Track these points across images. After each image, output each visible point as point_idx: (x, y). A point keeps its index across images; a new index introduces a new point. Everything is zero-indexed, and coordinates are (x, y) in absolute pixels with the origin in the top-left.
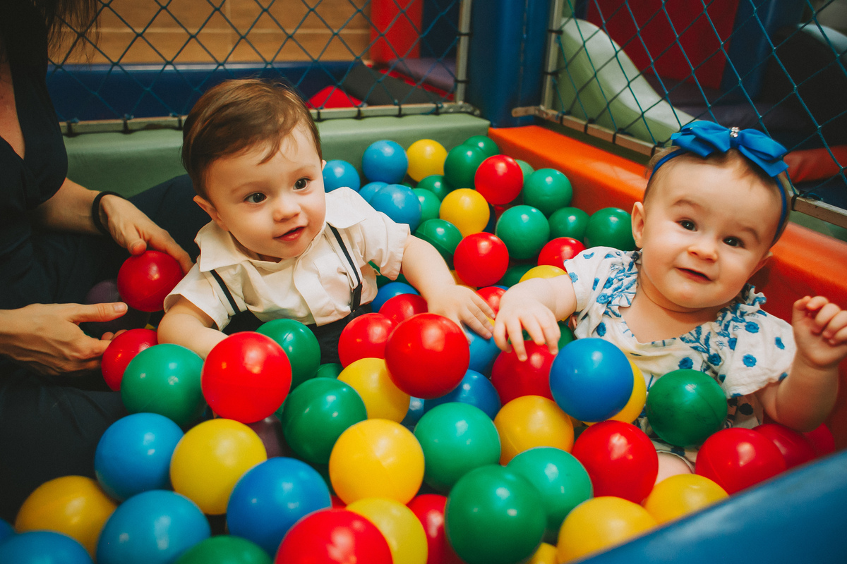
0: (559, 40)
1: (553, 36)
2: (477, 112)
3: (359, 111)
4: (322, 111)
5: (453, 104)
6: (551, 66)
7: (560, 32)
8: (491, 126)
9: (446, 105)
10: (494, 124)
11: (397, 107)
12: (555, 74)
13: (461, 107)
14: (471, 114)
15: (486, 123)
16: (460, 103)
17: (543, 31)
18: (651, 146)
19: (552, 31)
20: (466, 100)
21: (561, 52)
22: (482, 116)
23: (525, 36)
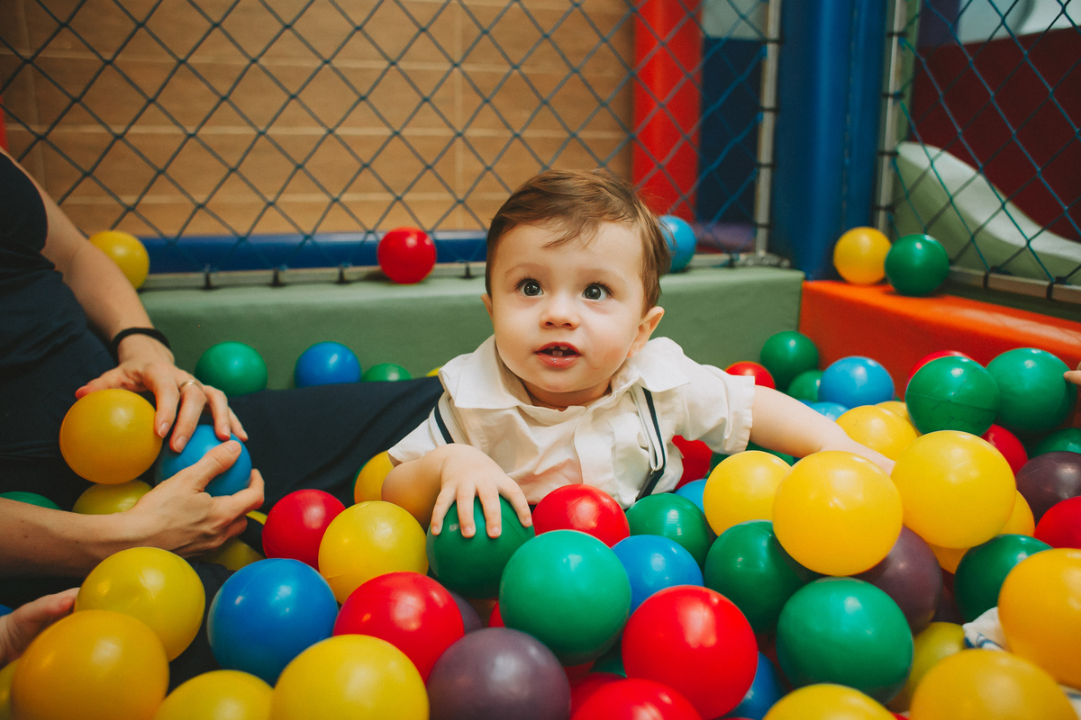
0: (894, 165)
1: (886, 160)
2: (786, 263)
5: (751, 255)
6: (885, 198)
7: (894, 154)
8: (806, 279)
9: (743, 257)
10: (810, 276)
12: (890, 209)
13: (763, 258)
14: (778, 266)
15: (798, 275)
16: (761, 253)
17: (872, 155)
18: (1046, 283)
19: (883, 153)
20: (770, 249)
21: (897, 180)
22: (793, 267)
23: (847, 161)
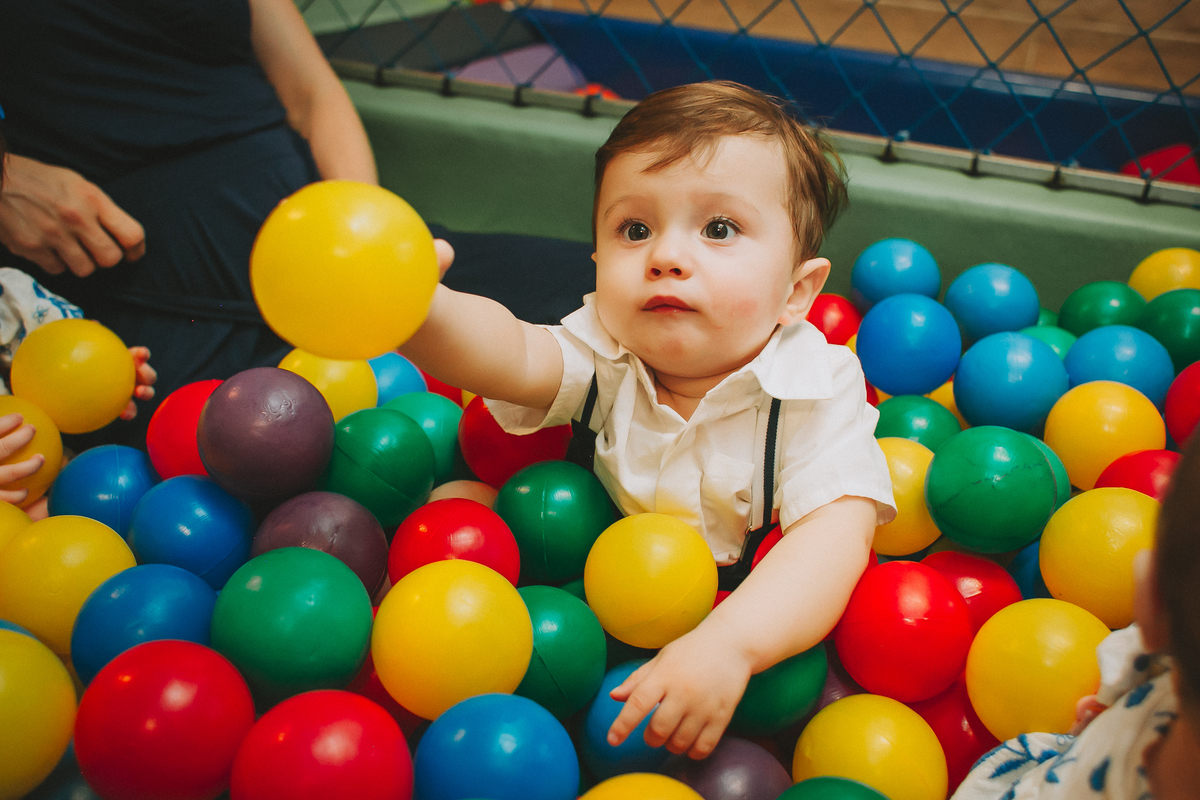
3: (1057, 174)
4: (983, 158)
11: (1141, 182)
